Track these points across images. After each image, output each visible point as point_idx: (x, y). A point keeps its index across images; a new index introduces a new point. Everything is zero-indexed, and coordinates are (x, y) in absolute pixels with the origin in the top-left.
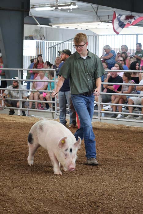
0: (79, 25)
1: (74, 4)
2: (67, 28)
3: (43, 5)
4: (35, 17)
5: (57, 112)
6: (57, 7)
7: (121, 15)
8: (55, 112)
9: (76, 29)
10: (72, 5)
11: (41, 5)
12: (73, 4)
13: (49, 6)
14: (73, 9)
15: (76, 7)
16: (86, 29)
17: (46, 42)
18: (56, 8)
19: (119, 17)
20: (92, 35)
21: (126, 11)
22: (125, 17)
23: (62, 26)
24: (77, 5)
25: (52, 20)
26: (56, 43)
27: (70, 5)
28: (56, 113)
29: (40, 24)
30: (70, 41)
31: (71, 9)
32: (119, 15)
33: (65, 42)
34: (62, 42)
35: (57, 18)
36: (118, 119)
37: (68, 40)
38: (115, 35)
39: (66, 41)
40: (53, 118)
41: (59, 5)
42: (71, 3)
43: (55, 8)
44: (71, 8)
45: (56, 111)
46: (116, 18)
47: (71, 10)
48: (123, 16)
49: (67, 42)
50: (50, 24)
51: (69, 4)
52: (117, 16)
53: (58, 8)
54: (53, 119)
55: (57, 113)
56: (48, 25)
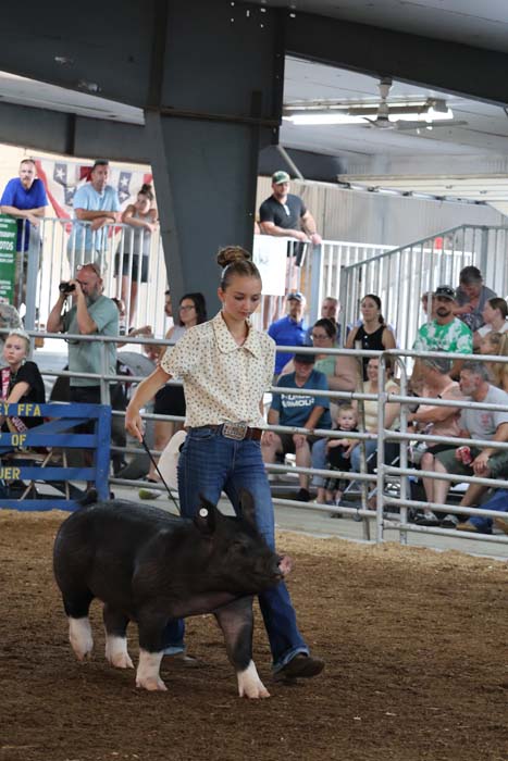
0: (451, 187)
1: (441, 106)
2: (406, 194)
3: (319, 104)
4: (286, 149)
5: (385, 517)
6: (384, 115)
8: (374, 517)
9: (438, 198)
10: (431, 110)
11: (314, 104)
12: (434, 103)
13: (345, 111)
14: (433, 124)
15: (449, 115)
16: (477, 203)
17: (327, 246)
18: (379, 118)
20: (499, 224)
23: (389, 188)
24: (449, 111)
25: (344, 163)
26: (378, 250)
27: (424, 109)
28: (380, 519)
29: (306, 178)
30: (425, 244)
31: (429, 125)
33: (409, 249)
34: (397, 247)
35: (368, 155)
37: (421, 243)
39: (411, 246)
40: (369, 539)
41: (390, 105)
42: (430, 100)
43: (374, 117)
44: (429, 121)
45: (379, 512)
47: (430, 128)
49: (416, 250)
50: (341, 177)
51: (423, 104)
53: (387, 119)
54: (368, 542)
55: (386, 521)
56: (335, 181)
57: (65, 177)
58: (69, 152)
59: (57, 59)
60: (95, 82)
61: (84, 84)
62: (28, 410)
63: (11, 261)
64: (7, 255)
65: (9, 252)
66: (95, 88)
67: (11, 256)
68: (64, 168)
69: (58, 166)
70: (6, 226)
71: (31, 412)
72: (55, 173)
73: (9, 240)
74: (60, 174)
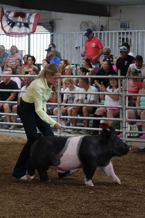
7: (10, 12)
19: (7, 13)
21: (15, 7)
22: (14, 13)
32: (8, 12)
36: (11, 131)
38: (3, 35)
46: (5, 15)
48: (12, 13)
52: (5, 13)
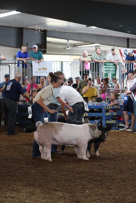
57: (126, 53)
58: (128, 47)
59: (120, 26)
60: (129, 31)
61: (127, 31)
62: (117, 107)
63: (115, 73)
64: (114, 72)
65: (114, 71)
66: (129, 32)
67: (115, 72)
68: (127, 51)
69: (125, 50)
70: (113, 65)
71: (118, 107)
72: (124, 52)
73: (114, 68)
74: (125, 52)
